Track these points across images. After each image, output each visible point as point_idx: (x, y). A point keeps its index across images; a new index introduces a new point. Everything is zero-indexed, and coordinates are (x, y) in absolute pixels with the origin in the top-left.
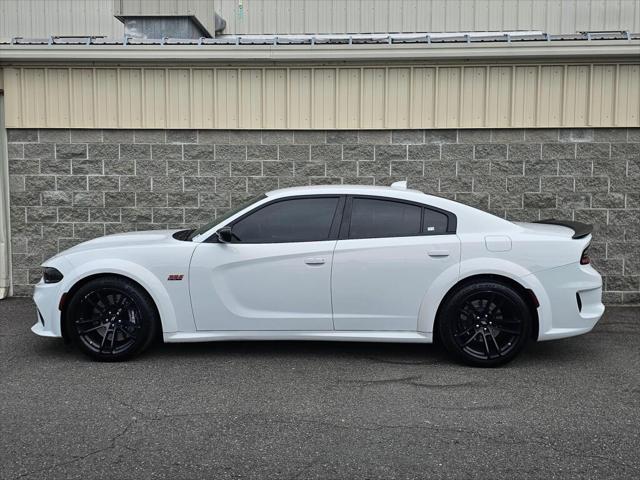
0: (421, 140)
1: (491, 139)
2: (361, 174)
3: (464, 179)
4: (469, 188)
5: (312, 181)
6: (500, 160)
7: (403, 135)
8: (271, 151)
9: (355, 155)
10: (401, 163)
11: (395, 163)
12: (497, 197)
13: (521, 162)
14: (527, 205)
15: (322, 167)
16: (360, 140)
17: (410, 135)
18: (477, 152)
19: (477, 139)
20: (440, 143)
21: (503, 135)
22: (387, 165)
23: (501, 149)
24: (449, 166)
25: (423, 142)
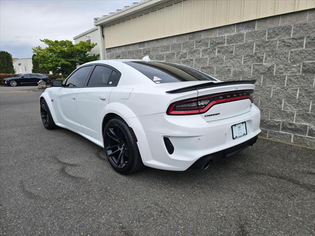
0: (233, 31)
1: (281, 23)
2: (202, 56)
3: (258, 55)
4: (261, 61)
5: (182, 61)
6: (286, 38)
7: (224, 30)
8: (167, 48)
9: (201, 45)
10: (222, 48)
11: (218, 48)
12: (281, 66)
13: (302, 38)
14: (304, 71)
15: (186, 54)
16: (203, 36)
17: (228, 29)
18: (269, 34)
19: (270, 25)
20: (244, 32)
21: (288, 18)
22: (215, 49)
23: (287, 30)
24: (250, 46)
25: (234, 32)
